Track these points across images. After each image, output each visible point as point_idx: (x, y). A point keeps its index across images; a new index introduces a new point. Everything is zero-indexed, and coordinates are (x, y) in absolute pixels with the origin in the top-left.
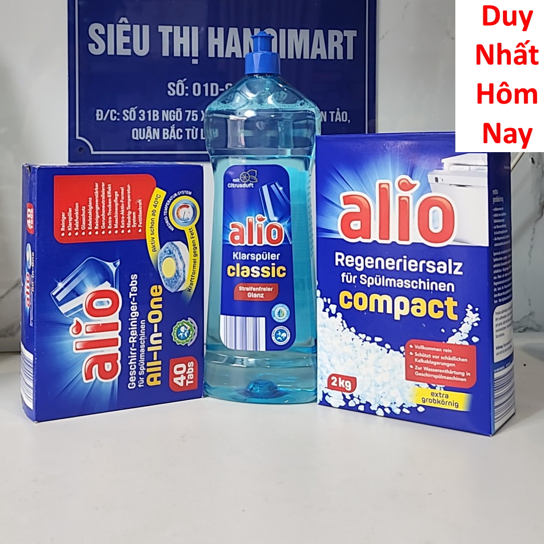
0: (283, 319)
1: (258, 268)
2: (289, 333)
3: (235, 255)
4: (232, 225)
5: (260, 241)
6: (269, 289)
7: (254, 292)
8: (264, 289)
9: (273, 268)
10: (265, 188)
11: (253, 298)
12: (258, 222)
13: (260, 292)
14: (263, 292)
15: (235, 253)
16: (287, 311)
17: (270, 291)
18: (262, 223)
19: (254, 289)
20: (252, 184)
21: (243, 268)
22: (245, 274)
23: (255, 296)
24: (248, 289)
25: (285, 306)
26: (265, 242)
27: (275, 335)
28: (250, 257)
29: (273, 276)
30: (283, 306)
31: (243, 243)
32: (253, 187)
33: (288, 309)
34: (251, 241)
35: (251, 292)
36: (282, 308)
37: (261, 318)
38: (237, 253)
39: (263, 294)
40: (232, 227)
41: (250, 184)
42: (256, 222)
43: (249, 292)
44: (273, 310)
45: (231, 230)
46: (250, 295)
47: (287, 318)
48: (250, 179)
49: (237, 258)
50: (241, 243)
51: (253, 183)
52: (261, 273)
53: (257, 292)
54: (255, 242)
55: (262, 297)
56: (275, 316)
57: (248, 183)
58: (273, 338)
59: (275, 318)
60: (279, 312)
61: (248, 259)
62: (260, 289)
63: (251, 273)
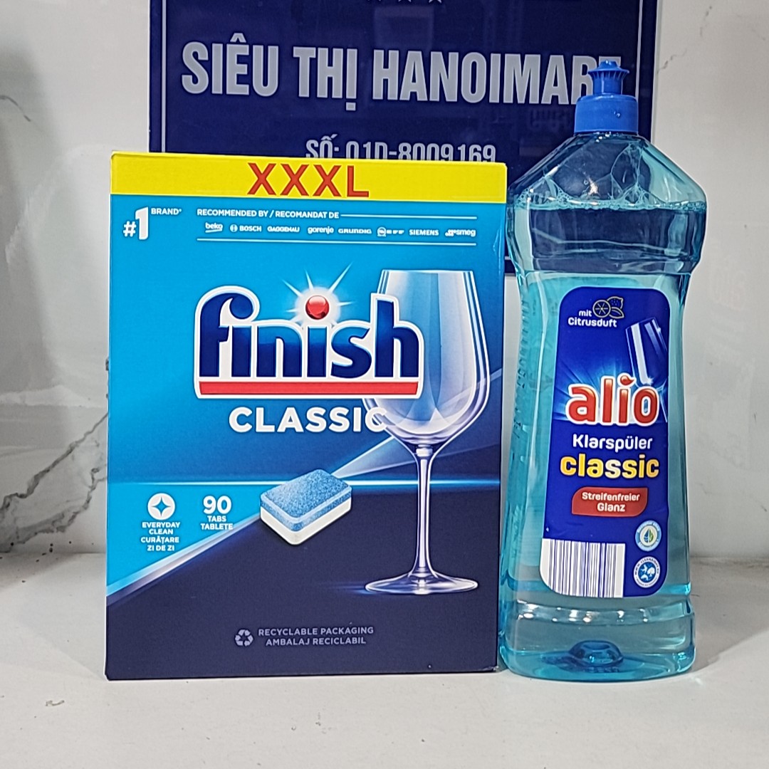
0: (652, 545)
1: (618, 463)
2: (658, 567)
3: (576, 440)
4: (573, 389)
5: (623, 417)
6: (635, 498)
7: (609, 503)
8: (627, 498)
9: (642, 463)
10: (635, 329)
11: (607, 511)
12: (622, 387)
13: (620, 503)
14: (623, 502)
15: (578, 437)
16: (658, 532)
17: (636, 501)
18: (628, 387)
19: (610, 498)
20: (615, 322)
21: (591, 462)
22: (595, 472)
23: (611, 508)
24: (598, 497)
25: (656, 524)
26: (631, 419)
27: (640, 571)
28: (604, 444)
29: (641, 475)
30: (652, 525)
31: (594, 420)
32: (615, 326)
33: (659, 529)
34: (607, 416)
35: (604, 502)
36: (651, 528)
37: (618, 545)
38: (581, 436)
39: (623, 506)
40: (574, 393)
41: (611, 321)
42: (617, 385)
43: (600, 501)
44: (638, 531)
45: (571, 398)
46: (601, 507)
47: (657, 543)
48: (611, 313)
49: (581, 445)
50: (589, 420)
51: (616, 320)
52: (622, 470)
53: (613, 503)
54: (615, 420)
55: (622, 510)
56: (640, 541)
57: (607, 319)
58: (636, 577)
59: (639, 545)
60: (646, 535)
61: (601, 447)
62: (619, 497)
63: (605, 470)
